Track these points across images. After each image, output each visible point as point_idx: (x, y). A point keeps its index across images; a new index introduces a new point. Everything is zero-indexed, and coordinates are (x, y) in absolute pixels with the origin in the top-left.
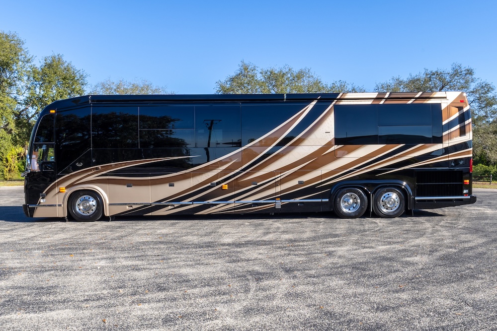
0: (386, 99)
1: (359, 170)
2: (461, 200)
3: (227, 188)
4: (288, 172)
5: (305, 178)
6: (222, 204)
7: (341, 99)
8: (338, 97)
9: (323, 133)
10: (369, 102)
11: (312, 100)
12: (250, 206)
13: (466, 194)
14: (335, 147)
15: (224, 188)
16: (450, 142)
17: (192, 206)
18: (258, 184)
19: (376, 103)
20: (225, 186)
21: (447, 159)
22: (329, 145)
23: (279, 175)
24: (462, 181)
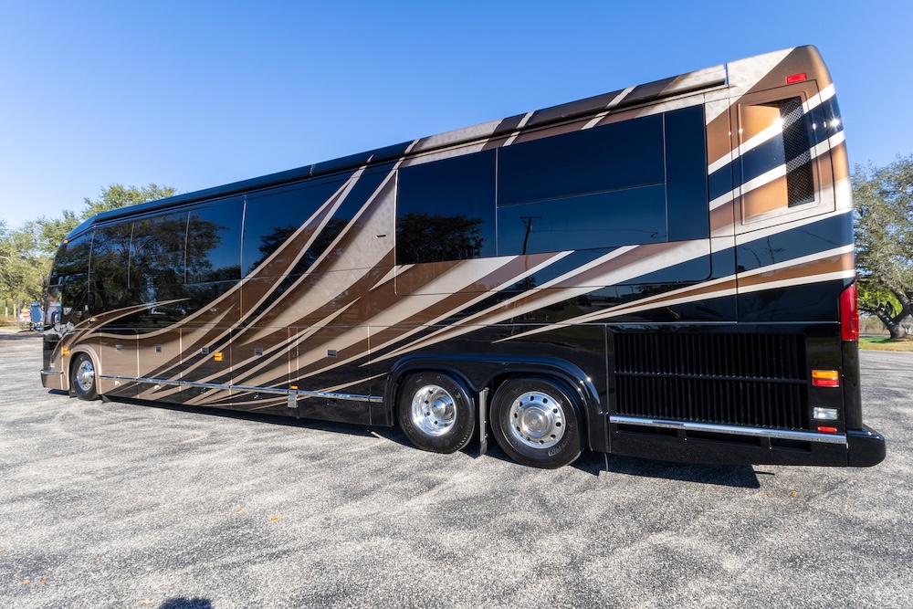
0: (521, 129)
1: (448, 327)
2: (805, 445)
3: (220, 359)
4: (309, 328)
5: (340, 343)
6: (216, 388)
7: (413, 154)
8: (408, 150)
9: (373, 239)
10: (477, 148)
11: (356, 167)
12: (250, 397)
13: (827, 423)
14: (396, 271)
15: (216, 359)
16: (740, 229)
17: (180, 389)
18: (265, 353)
19: (496, 145)
20: (218, 355)
21: (732, 292)
22: (383, 266)
23: (297, 336)
24: (805, 374)
